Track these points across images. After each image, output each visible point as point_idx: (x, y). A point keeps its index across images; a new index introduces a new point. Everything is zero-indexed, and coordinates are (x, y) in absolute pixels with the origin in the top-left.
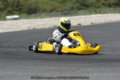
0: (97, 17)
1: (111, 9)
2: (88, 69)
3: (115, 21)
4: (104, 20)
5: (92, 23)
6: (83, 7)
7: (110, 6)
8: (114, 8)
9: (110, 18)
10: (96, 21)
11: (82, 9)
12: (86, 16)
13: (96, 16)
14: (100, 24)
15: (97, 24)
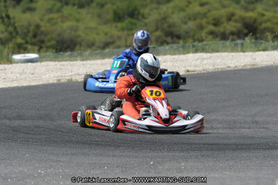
0: (198, 59)
1: (228, 43)
2: (180, 163)
3: (236, 67)
4: (213, 66)
5: (188, 71)
6: (169, 39)
7: (224, 37)
8: (233, 40)
9: (224, 61)
10: (195, 66)
11: (168, 43)
12: (176, 57)
13: (196, 58)
14: (204, 73)
15: (197, 74)
